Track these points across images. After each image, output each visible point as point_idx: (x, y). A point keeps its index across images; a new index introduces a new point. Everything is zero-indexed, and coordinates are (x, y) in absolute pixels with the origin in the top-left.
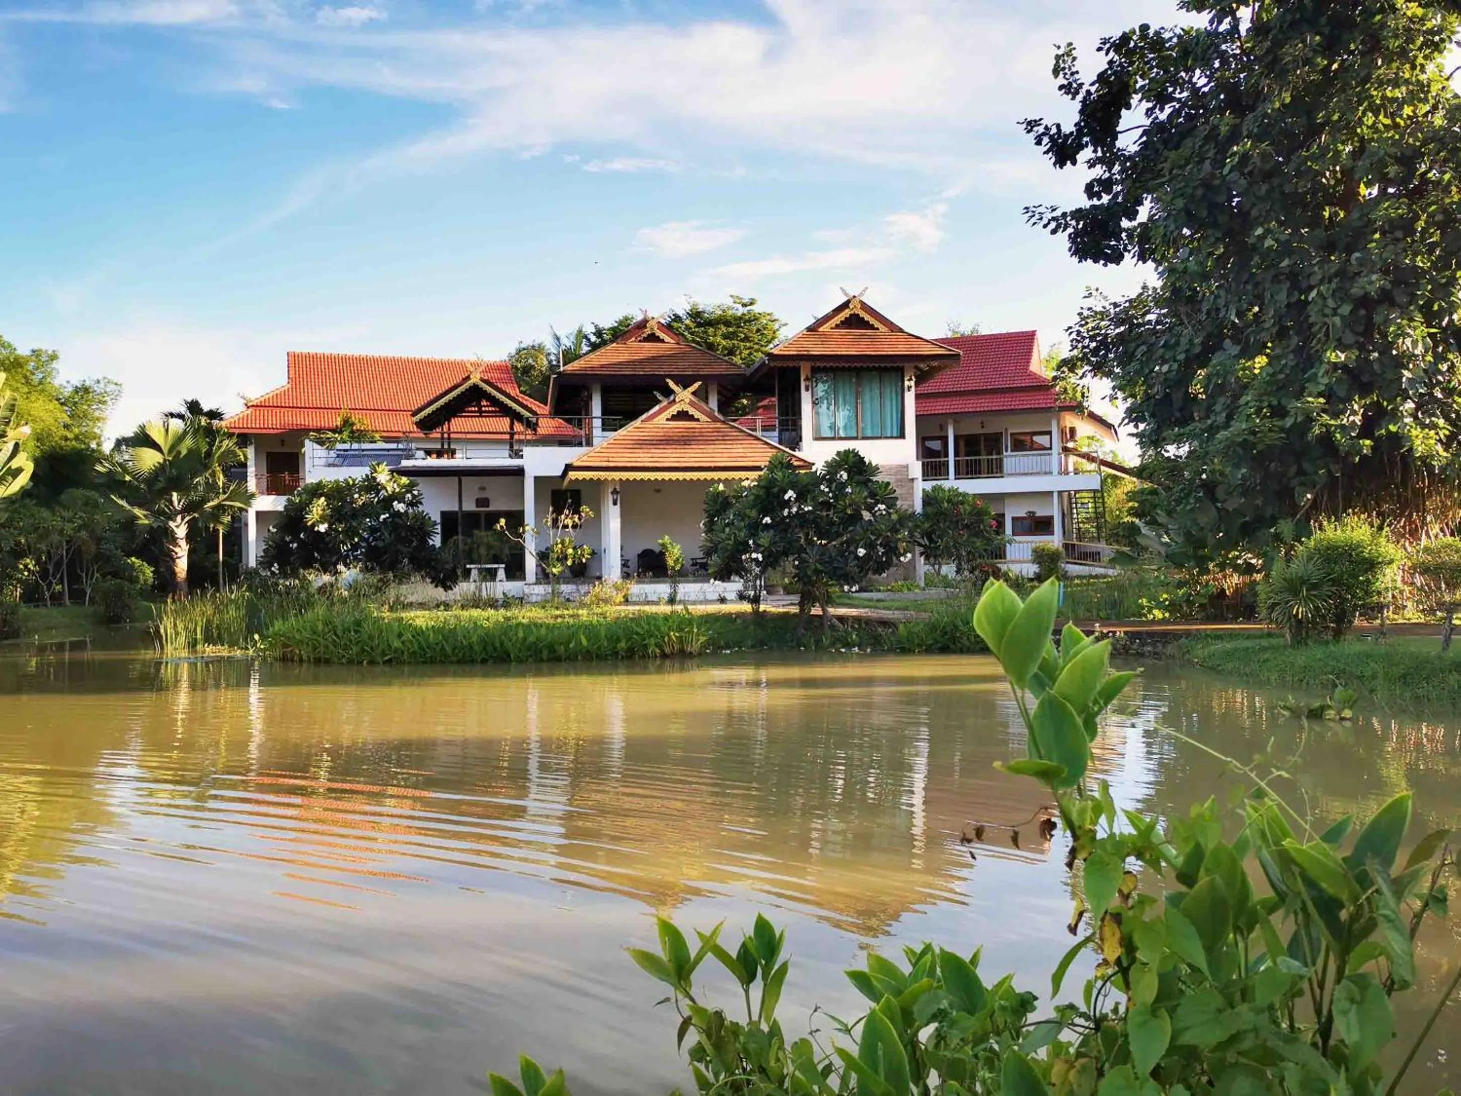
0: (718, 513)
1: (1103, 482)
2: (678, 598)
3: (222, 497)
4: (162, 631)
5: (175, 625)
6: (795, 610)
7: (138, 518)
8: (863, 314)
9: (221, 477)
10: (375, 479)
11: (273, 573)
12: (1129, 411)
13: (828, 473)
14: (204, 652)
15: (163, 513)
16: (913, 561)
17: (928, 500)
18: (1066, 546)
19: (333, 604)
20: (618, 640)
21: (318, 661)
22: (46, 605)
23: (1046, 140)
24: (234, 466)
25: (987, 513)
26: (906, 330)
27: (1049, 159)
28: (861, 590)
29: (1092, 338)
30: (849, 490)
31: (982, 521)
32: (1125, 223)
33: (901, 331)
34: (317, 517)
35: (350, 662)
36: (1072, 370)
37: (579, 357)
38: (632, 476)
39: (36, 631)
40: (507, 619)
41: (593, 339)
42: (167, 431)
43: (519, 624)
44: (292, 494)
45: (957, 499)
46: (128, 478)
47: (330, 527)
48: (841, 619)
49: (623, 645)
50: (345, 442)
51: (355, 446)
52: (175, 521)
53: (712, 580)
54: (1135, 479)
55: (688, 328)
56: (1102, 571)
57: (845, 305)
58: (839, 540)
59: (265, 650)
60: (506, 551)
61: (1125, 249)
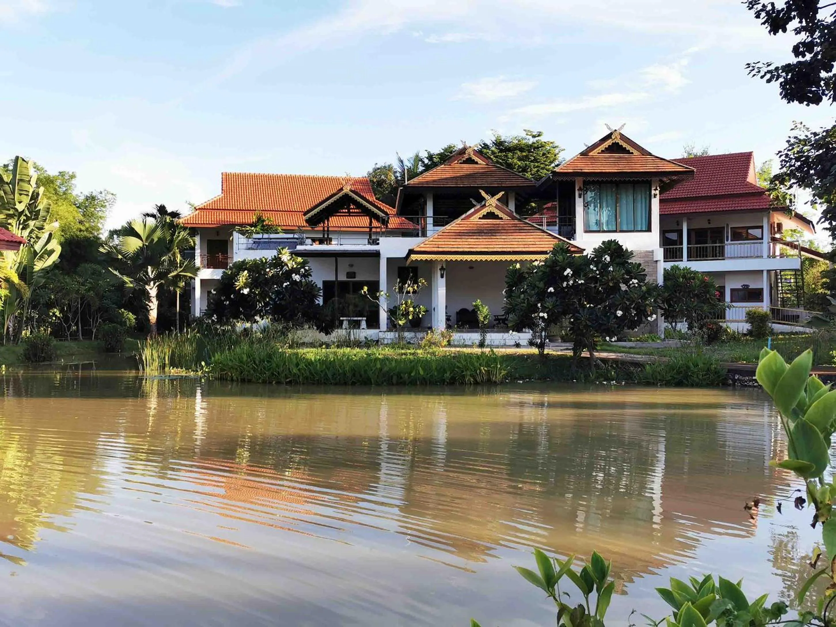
0: (516, 284)
1: (803, 263)
2: (486, 344)
3: (179, 270)
4: (144, 358)
5: (152, 354)
6: (570, 353)
7: (126, 283)
8: (621, 143)
9: (179, 256)
10: (280, 258)
11: (213, 321)
12: (825, 213)
13: (596, 256)
14: (170, 372)
15: (141, 280)
16: (656, 320)
17: (667, 275)
18: (772, 310)
19: (253, 343)
20: (445, 371)
21: (243, 381)
22: (67, 340)
23: (763, 14)
24: (187, 249)
25: (713, 286)
26: (653, 154)
27: (766, 28)
28: (619, 340)
29: (797, 159)
30: (611, 269)
31: (708, 292)
32: (823, 74)
33: (650, 154)
34: (242, 284)
35: (264, 382)
36: (782, 183)
37: (417, 175)
38: (454, 257)
39: (62, 356)
40: (368, 355)
41: (426, 161)
42: (145, 225)
43: (377, 359)
44: (227, 269)
45: (689, 275)
46: (120, 257)
47: (250, 290)
48: (604, 361)
49: (448, 375)
50: (258, 233)
51: (266, 236)
52: (149, 285)
53: (511, 332)
54: (827, 262)
55: (493, 153)
56: (801, 329)
57: (609, 137)
58: (603, 305)
59: (208, 373)
60: (367, 308)
61: (823, 94)
